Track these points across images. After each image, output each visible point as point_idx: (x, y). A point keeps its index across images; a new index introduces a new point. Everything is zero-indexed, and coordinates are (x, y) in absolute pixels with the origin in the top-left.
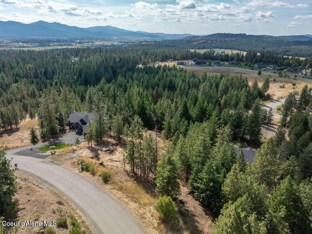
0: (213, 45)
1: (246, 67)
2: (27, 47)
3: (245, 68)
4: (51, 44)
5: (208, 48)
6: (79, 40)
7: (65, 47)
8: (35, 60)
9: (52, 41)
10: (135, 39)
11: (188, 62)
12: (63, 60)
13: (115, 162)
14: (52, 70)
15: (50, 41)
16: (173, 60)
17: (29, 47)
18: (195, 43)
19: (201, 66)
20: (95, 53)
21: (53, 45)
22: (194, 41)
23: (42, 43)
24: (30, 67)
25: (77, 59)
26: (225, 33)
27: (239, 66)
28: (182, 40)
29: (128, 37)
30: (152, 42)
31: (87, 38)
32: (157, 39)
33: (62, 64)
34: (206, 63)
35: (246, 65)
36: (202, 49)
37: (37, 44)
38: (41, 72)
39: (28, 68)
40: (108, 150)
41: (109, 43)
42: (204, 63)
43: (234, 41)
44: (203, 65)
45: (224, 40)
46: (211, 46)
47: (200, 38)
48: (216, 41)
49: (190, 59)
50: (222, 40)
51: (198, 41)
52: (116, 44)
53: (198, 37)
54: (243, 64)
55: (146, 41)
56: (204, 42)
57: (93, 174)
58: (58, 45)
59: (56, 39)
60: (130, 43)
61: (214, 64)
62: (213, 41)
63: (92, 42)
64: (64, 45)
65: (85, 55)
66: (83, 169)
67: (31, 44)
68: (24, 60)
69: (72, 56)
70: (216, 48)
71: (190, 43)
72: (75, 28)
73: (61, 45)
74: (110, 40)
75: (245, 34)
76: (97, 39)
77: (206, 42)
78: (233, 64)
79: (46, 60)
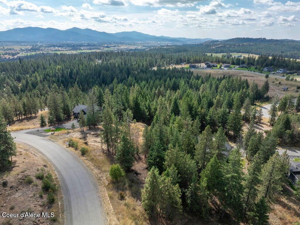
0: (231, 49)
1: (255, 70)
2: (62, 51)
3: (254, 72)
4: (82, 48)
5: (226, 52)
6: (107, 44)
7: (94, 51)
8: (64, 61)
9: (83, 46)
10: (158, 44)
11: (200, 65)
12: (87, 63)
13: (98, 143)
14: (77, 71)
15: (81, 45)
16: (187, 64)
17: (63, 51)
18: (213, 47)
19: (211, 69)
20: (117, 56)
21: (84, 49)
22: (212, 46)
23: (74, 47)
24: (58, 68)
25: (100, 61)
26: (244, 38)
27: (249, 69)
28: (201, 45)
29: (152, 41)
30: (173, 46)
31: (114, 43)
32: (179, 44)
33: (86, 65)
34: (217, 67)
35: (256, 68)
36: (219, 53)
37: (70, 48)
38: (67, 73)
39: (57, 69)
40: (95, 134)
41: (133, 47)
42: (215, 67)
43: (252, 45)
44: (214, 68)
45: (243, 45)
46: (229, 50)
47: (220, 43)
48: (234, 45)
49: (202, 62)
50: (241, 44)
51: (216, 45)
52: (139, 48)
53: (218, 41)
54: (253, 68)
55: (167, 45)
56: (222, 46)
57: (76, 149)
58: (87, 49)
59: (86, 43)
60: (152, 47)
61: (224, 67)
62: (231, 45)
63: (118, 46)
64: (93, 49)
65: (108, 58)
66: (70, 146)
67: (65, 48)
68: (55, 62)
69: (97, 59)
70: (234, 52)
71: (208, 47)
72: (104, 33)
73: (91, 49)
74: (134, 44)
75: (264, 39)
76: (122, 44)
77: (224, 47)
78: (243, 67)
79: (73, 62)
